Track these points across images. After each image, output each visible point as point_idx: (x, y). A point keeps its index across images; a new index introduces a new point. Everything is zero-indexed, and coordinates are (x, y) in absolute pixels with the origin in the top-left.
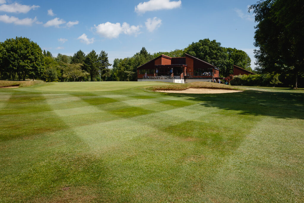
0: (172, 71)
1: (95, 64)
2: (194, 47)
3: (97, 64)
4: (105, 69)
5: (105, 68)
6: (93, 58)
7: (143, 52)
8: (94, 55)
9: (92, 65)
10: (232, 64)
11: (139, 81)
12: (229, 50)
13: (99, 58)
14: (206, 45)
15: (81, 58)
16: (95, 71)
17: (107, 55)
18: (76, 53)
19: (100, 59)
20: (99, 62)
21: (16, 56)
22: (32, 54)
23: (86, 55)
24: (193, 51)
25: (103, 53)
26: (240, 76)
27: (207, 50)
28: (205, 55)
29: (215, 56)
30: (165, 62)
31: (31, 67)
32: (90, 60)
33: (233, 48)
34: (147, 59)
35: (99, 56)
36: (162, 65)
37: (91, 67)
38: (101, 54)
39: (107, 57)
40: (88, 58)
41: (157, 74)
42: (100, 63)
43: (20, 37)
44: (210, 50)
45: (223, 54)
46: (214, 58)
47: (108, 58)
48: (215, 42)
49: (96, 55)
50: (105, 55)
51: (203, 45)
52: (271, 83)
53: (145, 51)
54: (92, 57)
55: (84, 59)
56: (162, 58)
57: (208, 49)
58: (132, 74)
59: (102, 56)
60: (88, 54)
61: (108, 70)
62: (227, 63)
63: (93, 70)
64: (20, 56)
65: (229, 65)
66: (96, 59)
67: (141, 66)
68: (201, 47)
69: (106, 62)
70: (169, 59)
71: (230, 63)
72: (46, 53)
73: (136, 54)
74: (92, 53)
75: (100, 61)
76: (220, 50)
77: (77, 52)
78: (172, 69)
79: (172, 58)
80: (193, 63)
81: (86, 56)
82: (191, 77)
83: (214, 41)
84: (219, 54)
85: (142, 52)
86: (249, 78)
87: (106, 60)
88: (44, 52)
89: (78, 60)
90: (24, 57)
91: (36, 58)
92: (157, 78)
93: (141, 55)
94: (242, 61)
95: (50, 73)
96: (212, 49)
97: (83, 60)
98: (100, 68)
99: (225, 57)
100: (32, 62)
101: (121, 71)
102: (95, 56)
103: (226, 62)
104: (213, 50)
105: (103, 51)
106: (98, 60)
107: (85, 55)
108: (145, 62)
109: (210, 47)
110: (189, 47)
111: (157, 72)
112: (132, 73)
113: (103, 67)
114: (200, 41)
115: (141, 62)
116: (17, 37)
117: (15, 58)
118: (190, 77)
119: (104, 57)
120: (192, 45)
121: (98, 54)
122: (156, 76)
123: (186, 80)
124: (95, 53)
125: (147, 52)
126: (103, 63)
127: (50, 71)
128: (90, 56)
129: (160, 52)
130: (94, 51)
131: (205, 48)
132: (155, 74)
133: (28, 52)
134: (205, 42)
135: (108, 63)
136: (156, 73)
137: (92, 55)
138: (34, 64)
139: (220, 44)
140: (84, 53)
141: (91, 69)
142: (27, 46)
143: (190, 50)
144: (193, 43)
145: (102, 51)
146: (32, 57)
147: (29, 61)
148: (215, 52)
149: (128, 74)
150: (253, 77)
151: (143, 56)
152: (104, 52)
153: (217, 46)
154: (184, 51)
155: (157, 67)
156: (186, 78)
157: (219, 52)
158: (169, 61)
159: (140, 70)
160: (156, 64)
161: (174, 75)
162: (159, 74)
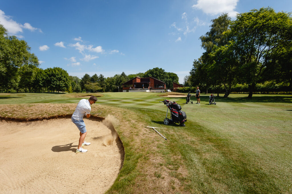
2: (151, 72)
6: (96, 78)
7: (123, 74)
11: (124, 92)
12: (169, 74)
14: (157, 71)
18: (85, 75)
19: (99, 79)
21: (55, 79)
22: (65, 77)
24: (150, 74)
26: (179, 88)
28: (157, 76)
29: (162, 77)
30: (138, 81)
31: (64, 84)
32: (94, 79)
33: (171, 73)
34: (126, 79)
35: (99, 77)
36: (137, 82)
40: (92, 78)
43: (56, 67)
44: (159, 73)
45: (167, 76)
46: (162, 78)
48: (162, 69)
51: (155, 71)
52: (195, 91)
56: (137, 78)
59: (101, 77)
60: (92, 76)
62: (169, 80)
64: (57, 79)
65: (170, 82)
67: (123, 83)
68: (155, 72)
70: (140, 79)
76: (165, 74)
80: (153, 81)
83: (161, 69)
84: (164, 76)
86: (183, 89)
90: (60, 79)
91: (67, 79)
92: (136, 90)
94: (176, 80)
95: (77, 88)
97: (90, 80)
99: (167, 78)
100: (64, 82)
104: (161, 73)
107: (90, 77)
108: (126, 81)
109: (159, 72)
110: (147, 72)
111: (135, 86)
112: (117, 86)
114: (154, 69)
116: (54, 68)
117: (54, 80)
118: (153, 89)
127: (77, 87)
128: (94, 77)
131: (157, 73)
133: (62, 76)
134: (156, 69)
138: (66, 83)
139: (164, 70)
142: (61, 72)
143: (148, 74)
144: (150, 70)
146: (64, 79)
147: (63, 81)
149: (115, 87)
150: (185, 89)
151: (123, 77)
152: (102, 75)
153: (163, 71)
154: (145, 74)
155: (135, 83)
156: (150, 89)
157: (164, 75)
158: (140, 80)
159: (124, 85)
160: (134, 82)
161: (145, 88)
162: (136, 88)
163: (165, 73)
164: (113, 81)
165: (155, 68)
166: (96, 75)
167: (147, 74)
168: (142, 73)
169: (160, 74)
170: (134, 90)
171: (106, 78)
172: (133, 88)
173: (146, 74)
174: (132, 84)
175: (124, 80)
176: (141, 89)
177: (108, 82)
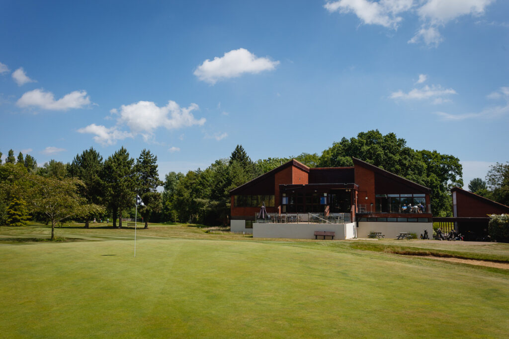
0: (325, 199)
1: (126, 181)
2: (348, 148)
3: (130, 181)
4: (149, 194)
5: (148, 190)
6: (122, 167)
7: (239, 155)
8: (125, 159)
9: (117, 184)
10: (436, 186)
12: (425, 155)
13: (137, 166)
14: (374, 143)
15: (91, 166)
16: (124, 197)
17: (155, 159)
18: (80, 154)
19: (138, 169)
20: (135, 176)
23: (104, 161)
24: (347, 155)
25: (146, 154)
27: (379, 154)
30: (300, 178)
32: (113, 170)
33: (432, 151)
34: (247, 172)
35: (135, 162)
36: (293, 184)
37: (114, 188)
38: (140, 158)
39: (156, 164)
40: (108, 167)
41: (285, 207)
42: (137, 180)
44: (386, 154)
45: (416, 163)
47: (157, 167)
48: (394, 137)
49: (129, 159)
50: (150, 160)
51: (367, 144)
53: (244, 153)
54: (119, 164)
55: (99, 169)
56: (294, 168)
57: (380, 151)
58: (212, 205)
59: (144, 162)
60: (110, 158)
61: (156, 197)
63: (118, 196)
66: (129, 168)
67: (233, 187)
68: (365, 148)
69: (153, 177)
70: (305, 170)
71: (434, 183)
72: (24, 159)
73: (214, 163)
74: (121, 155)
75: (139, 175)
76: (409, 155)
77: (84, 152)
78: (325, 195)
79: (311, 170)
80: (373, 181)
81: (106, 161)
82: (374, 216)
83: (392, 136)
84: (406, 163)
85: (234, 156)
87: (153, 171)
88: (20, 156)
89: (83, 170)
92: (289, 219)
93: (235, 162)
96: (390, 152)
97: (97, 172)
98: (137, 190)
99: (419, 171)
101: (184, 199)
102: (127, 163)
103: (423, 181)
104: (392, 153)
105: (147, 151)
106: (133, 172)
107: (102, 159)
108: (244, 179)
109: (385, 148)
110: (334, 149)
111: (285, 201)
112: (212, 203)
113: (146, 187)
114: (361, 135)
115: (234, 177)
118: (370, 216)
119: (148, 165)
120: (341, 144)
121: (133, 158)
122: (282, 212)
123: (360, 223)
124: (128, 154)
125: (247, 155)
126: (144, 178)
128: (115, 162)
129: (270, 159)
130: (125, 151)
131: (375, 149)
132: (279, 208)
134: (371, 137)
135: (157, 179)
136: (282, 206)
137: (118, 160)
139: (404, 141)
140: (100, 155)
141: (115, 192)
143: (338, 154)
144: (344, 141)
145: (144, 151)
148: (397, 157)
149: (203, 205)
151: (239, 164)
152: (148, 154)
153: (399, 145)
154: (323, 157)
155: (283, 189)
156: (359, 218)
157: (405, 159)
158: (305, 176)
159: (236, 197)
160: (279, 183)
161: (331, 211)
162: (290, 209)
163: (407, 152)
164: (201, 184)
165: (366, 132)
166: (123, 152)
167: (335, 156)
168: (311, 153)
169: (391, 155)
170: (279, 220)
171: (185, 175)
172: (277, 212)
173: (330, 156)
174: (271, 192)
175: (241, 176)
176: (315, 215)
177: (187, 187)
